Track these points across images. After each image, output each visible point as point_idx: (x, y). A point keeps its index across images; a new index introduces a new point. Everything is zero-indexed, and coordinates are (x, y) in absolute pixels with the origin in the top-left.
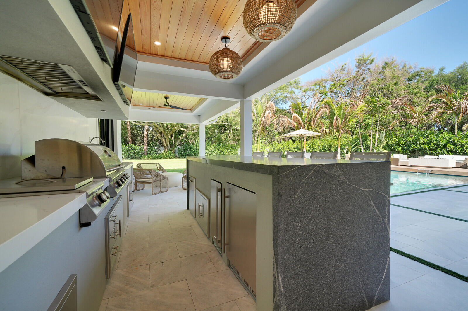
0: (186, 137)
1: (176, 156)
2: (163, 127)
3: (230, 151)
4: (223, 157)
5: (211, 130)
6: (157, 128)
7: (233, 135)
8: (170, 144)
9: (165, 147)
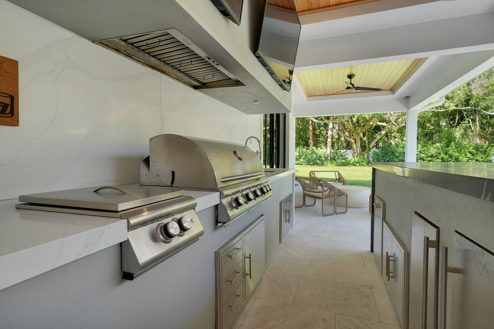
0: (386, 135)
1: (370, 163)
2: (353, 124)
3: (472, 154)
4: (455, 166)
5: (433, 122)
6: (344, 126)
7: (481, 128)
8: (362, 146)
9: (354, 150)
